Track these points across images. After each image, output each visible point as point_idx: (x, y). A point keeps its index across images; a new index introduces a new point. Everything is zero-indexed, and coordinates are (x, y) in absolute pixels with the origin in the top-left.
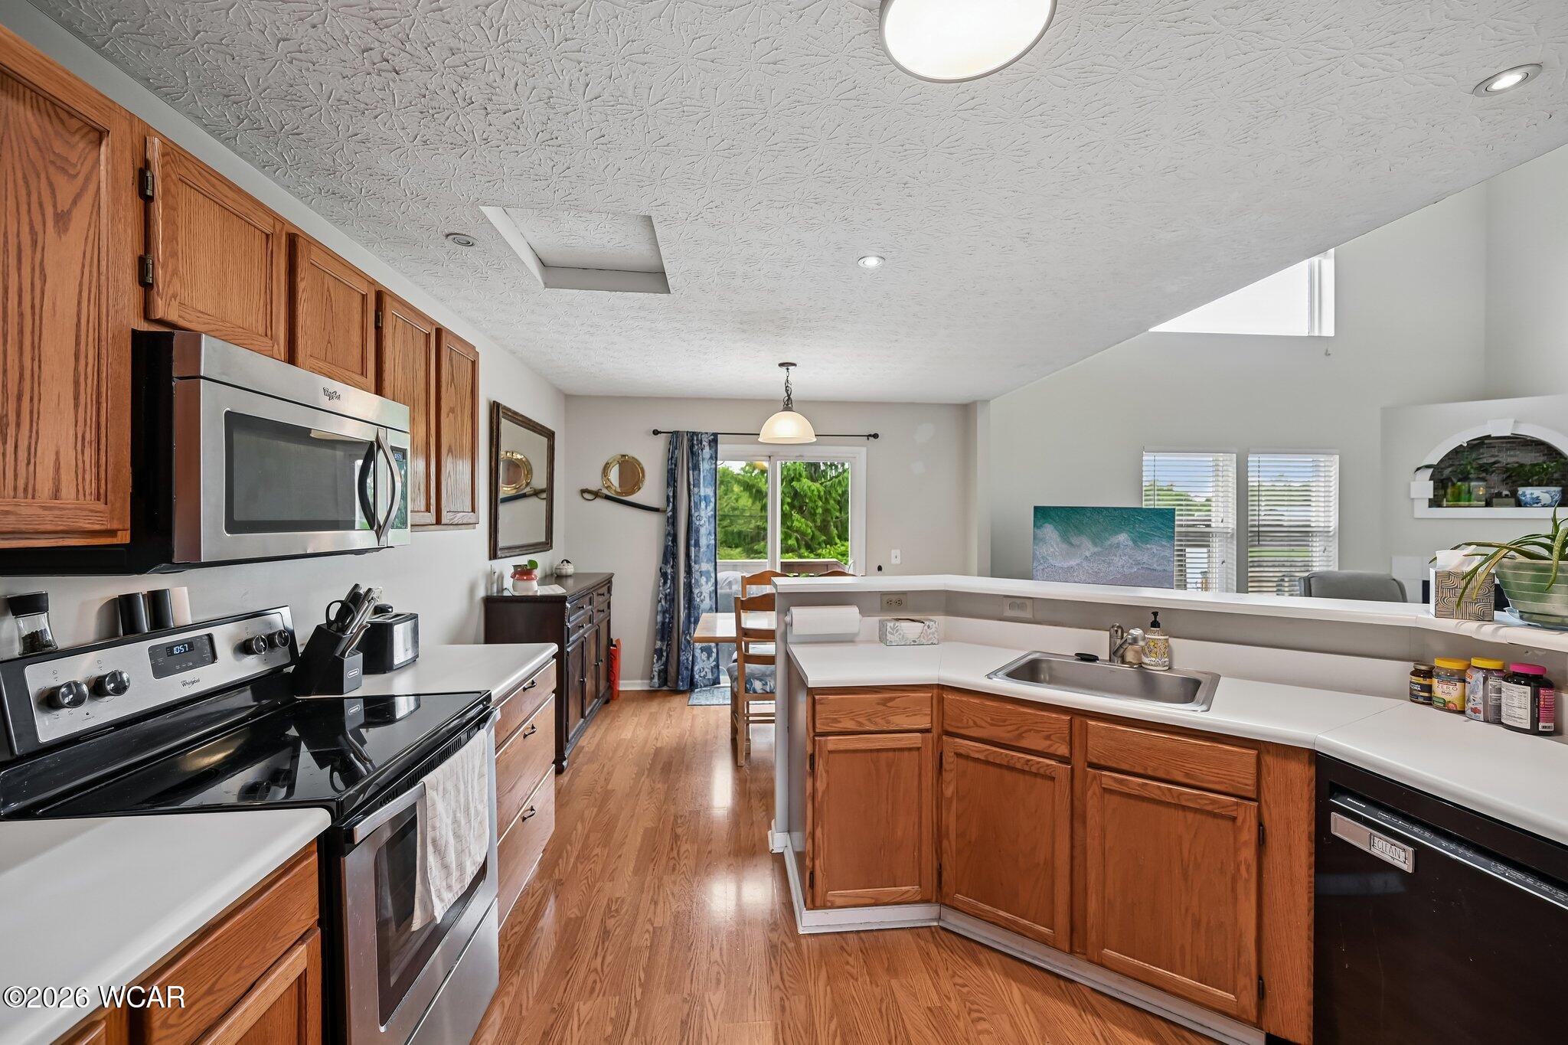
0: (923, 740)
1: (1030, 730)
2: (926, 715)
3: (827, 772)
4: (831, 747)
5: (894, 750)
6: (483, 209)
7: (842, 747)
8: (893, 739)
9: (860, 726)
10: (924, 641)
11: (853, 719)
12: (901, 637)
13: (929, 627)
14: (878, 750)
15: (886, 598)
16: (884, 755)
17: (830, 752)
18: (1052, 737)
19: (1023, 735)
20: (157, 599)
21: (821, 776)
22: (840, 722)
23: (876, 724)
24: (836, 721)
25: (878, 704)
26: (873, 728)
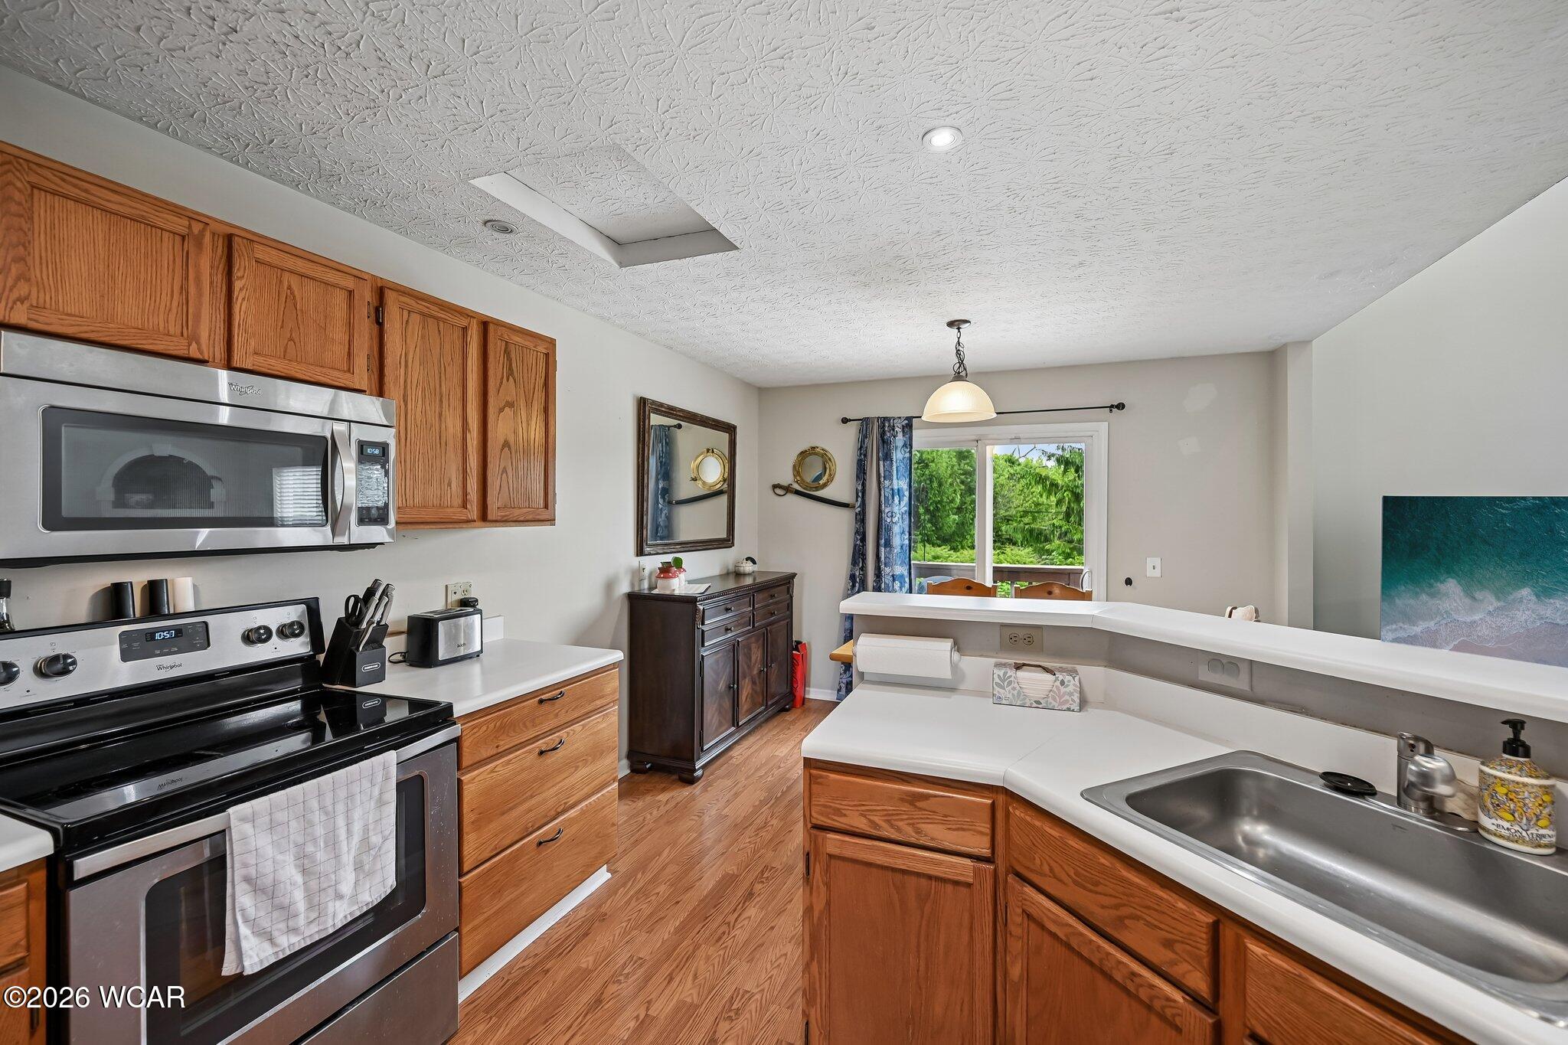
0: (977, 871)
1: (1137, 918)
2: (982, 833)
3: (827, 885)
4: (831, 849)
5: (930, 877)
6: (475, 182)
7: (848, 853)
8: (925, 860)
9: (875, 829)
10: (1054, 703)
11: (865, 816)
12: (1015, 692)
13: (1062, 683)
14: (904, 872)
15: (1009, 631)
16: (912, 881)
17: (831, 856)
18: (1178, 947)
19: (1127, 922)
20: (154, 590)
21: (818, 887)
22: (845, 815)
23: (899, 830)
24: (839, 812)
25: (902, 800)
26: (894, 835)
